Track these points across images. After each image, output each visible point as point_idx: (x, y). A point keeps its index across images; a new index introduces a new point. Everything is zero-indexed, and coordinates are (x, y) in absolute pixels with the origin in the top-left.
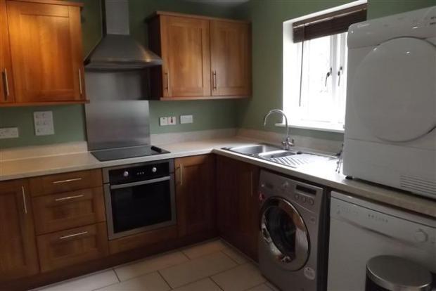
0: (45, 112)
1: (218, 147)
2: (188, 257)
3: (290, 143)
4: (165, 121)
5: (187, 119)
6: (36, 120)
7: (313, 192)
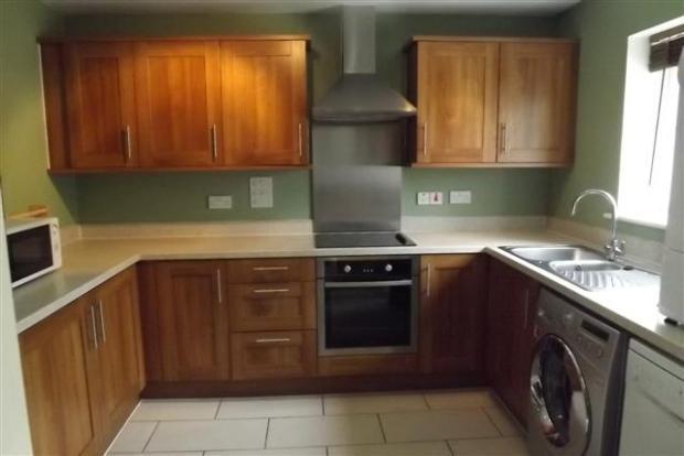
0: (263, 179)
1: (494, 245)
2: (427, 405)
3: (617, 249)
4: (425, 199)
5: (461, 197)
6: (252, 188)
7: (603, 336)
